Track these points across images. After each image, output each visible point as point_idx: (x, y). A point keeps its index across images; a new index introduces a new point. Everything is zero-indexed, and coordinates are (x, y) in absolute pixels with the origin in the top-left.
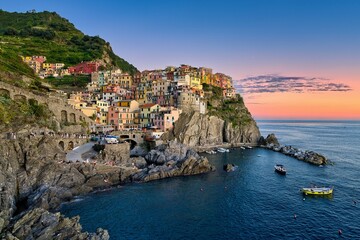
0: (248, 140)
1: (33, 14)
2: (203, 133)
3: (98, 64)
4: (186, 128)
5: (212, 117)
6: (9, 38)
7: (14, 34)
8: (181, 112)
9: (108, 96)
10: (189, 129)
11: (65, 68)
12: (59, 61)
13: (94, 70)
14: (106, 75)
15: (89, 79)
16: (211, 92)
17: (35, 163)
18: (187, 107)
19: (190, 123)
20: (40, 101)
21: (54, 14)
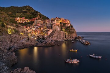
0: (72, 38)
1: (24, 7)
2: (59, 36)
3: (36, 18)
4: (53, 34)
5: (62, 31)
6: (18, 13)
7: (19, 12)
8: (52, 30)
9: (36, 26)
10: (54, 35)
11: (29, 20)
12: (28, 18)
13: (35, 20)
14: (37, 21)
15: (33, 22)
16: (62, 25)
17: (13, 42)
18: (54, 29)
19: (55, 33)
20: (17, 29)
21: (28, 6)
